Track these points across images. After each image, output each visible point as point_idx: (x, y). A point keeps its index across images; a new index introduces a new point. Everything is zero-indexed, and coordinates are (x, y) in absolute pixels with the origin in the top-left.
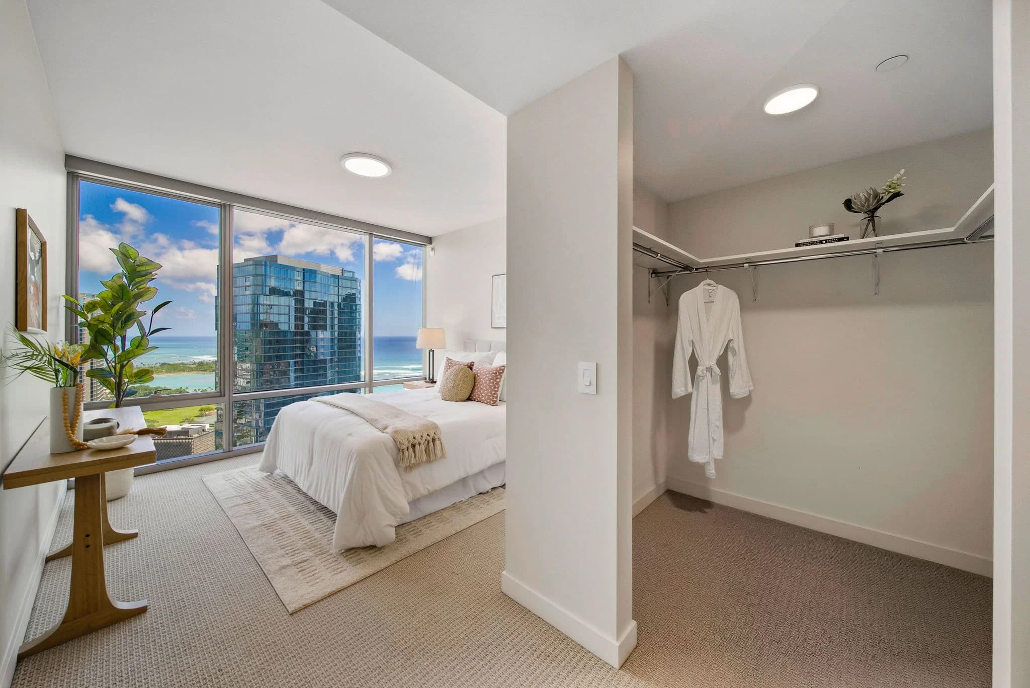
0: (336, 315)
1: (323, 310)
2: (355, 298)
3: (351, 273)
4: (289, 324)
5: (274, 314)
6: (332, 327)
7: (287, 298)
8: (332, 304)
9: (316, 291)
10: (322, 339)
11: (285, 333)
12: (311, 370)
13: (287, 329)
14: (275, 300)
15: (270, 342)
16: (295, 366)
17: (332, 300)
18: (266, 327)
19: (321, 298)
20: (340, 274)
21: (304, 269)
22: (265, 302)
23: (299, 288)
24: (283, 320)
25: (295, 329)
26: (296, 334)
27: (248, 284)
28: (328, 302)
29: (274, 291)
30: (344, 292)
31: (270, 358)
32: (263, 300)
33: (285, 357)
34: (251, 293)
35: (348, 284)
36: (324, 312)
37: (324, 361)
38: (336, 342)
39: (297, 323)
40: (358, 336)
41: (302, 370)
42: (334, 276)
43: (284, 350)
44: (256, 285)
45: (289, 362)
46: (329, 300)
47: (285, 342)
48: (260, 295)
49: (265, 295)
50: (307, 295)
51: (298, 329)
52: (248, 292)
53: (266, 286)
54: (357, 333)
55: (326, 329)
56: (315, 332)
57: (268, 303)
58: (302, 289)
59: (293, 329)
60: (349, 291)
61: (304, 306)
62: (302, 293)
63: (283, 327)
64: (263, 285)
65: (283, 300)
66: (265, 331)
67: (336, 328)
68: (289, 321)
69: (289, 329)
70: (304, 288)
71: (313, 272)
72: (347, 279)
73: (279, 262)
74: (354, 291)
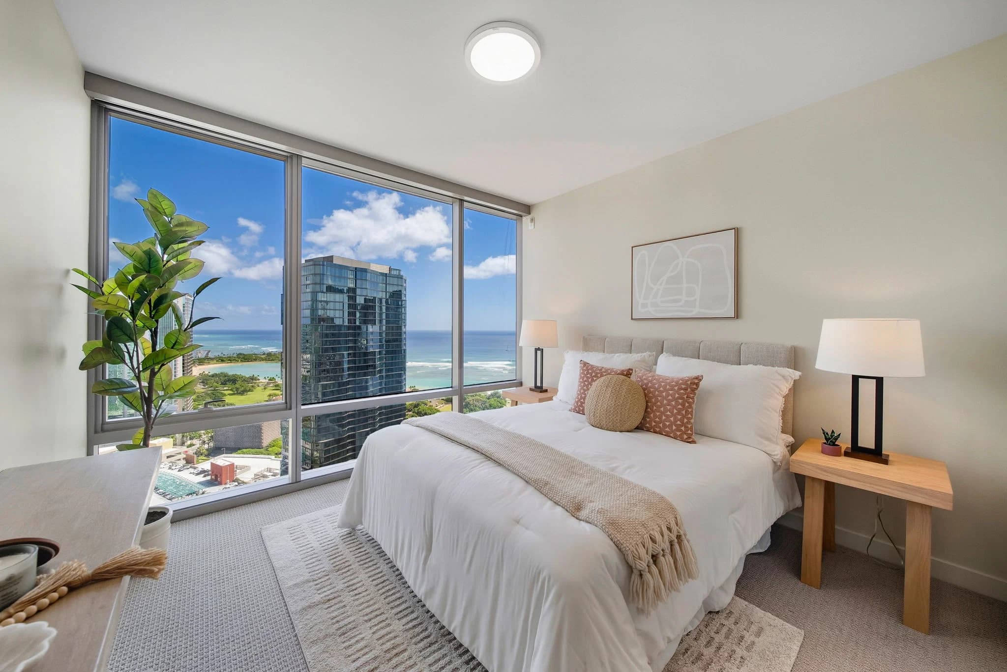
0: (384, 311)
1: (372, 306)
2: (401, 295)
3: (398, 271)
4: (343, 319)
5: (330, 310)
6: (381, 321)
7: (341, 295)
8: (381, 300)
9: (366, 289)
10: (372, 333)
11: (340, 327)
12: (362, 361)
13: (341, 323)
14: (331, 297)
15: (327, 335)
16: (348, 358)
17: (380, 297)
18: (324, 322)
19: (371, 294)
20: (387, 272)
21: (356, 268)
22: (323, 299)
23: (352, 285)
24: (337, 316)
25: (348, 323)
26: (349, 328)
27: (308, 282)
28: (377, 298)
29: (330, 289)
30: (391, 289)
31: (326, 350)
32: (321, 297)
33: (340, 349)
34: (311, 291)
35: (395, 281)
36: (373, 307)
37: (374, 353)
38: (384, 335)
39: (350, 318)
40: (404, 330)
41: (354, 362)
42: (382, 274)
43: (339, 342)
44: (315, 284)
45: (343, 354)
46: (378, 297)
47: (339, 335)
48: (318, 292)
49: (323, 292)
50: (358, 291)
51: (351, 324)
52: (308, 290)
53: (323, 284)
54: (403, 327)
55: (375, 324)
56: (366, 326)
57: (326, 299)
58: (354, 287)
59: (346, 324)
60: (396, 289)
61: (356, 302)
62: (353, 290)
63: (338, 322)
64: (321, 284)
65: (338, 297)
66: (322, 325)
67: (384, 322)
68: (343, 316)
69: (343, 324)
70: (356, 286)
71: (364, 271)
72: (394, 277)
73: (334, 263)
74: (400, 288)
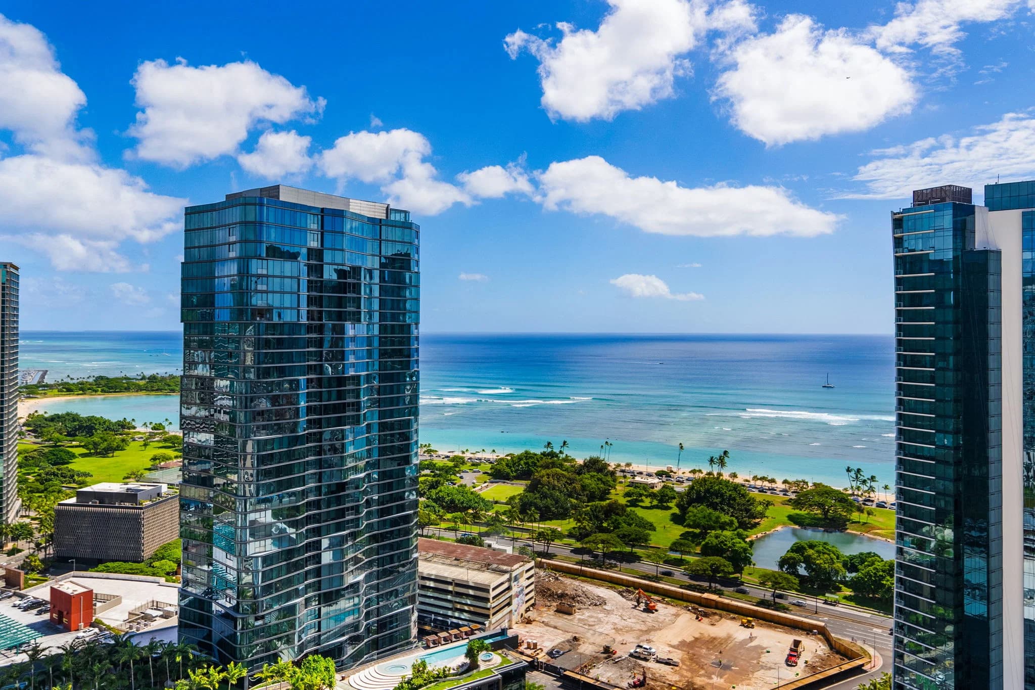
0: (376, 293)
1: (354, 284)
2: (409, 261)
3: (403, 215)
4: (299, 311)
5: (273, 292)
6: (370, 314)
7: (295, 264)
8: (370, 272)
9: (342, 250)
10: (353, 339)
11: (294, 327)
12: (334, 396)
13: (295, 320)
14: (275, 266)
15: (268, 344)
16: (308, 388)
17: (369, 266)
18: (262, 316)
19: (349, 260)
20: (383, 217)
21: (323, 209)
22: (260, 272)
23: (314, 244)
24: (287, 304)
25: (308, 319)
26: (309, 329)
27: (233, 239)
28: (363, 269)
29: (274, 252)
30: (389, 250)
31: (267, 373)
32: (257, 267)
33: (291, 371)
34: (238, 255)
35: (397, 234)
36: (356, 288)
37: (356, 379)
38: (376, 343)
39: (311, 308)
40: (415, 332)
41: (319, 396)
42: (372, 220)
43: (290, 357)
44: (246, 241)
45: (298, 381)
46: (365, 265)
47: (293, 343)
48: (252, 258)
49: (260, 258)
50: (327, 256)
51: (313, 319)
52: (232, 254)
53: (261, 242)
54: (413, 327)
55: (359, 321)
56: (341, 326)
57: (265, 272)
58: (320, 246)
59: (304, 320)
60: (399, 248)
61: (322, 277)
62: (316, 254)
63: (289, 317)
64: (257, 241)
65: (288, 267)
66: (259, 324)
67: (376, 316)
68: (299, 306)
69: (299, 320)
70: (322, 245)
71: (339, 214)
72: (394, 225)
73: (281, 199)
74: (407, 248)
